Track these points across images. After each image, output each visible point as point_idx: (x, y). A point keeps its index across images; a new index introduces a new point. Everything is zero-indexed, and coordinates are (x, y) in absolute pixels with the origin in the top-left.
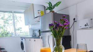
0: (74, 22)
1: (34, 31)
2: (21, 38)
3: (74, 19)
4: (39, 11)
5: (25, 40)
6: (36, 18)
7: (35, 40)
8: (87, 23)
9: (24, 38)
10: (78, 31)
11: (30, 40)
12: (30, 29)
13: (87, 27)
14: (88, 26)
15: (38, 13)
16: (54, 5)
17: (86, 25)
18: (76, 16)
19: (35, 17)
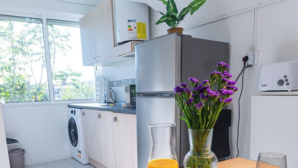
0: (245, 68)
1: (111, 84)
2: (70, 106)
3: (246, 59)
4: (130, 23)
5: (84, 114)
6: (120, 44)
7: (116, 119)
8: (285, 77)
9: (81, 108)
10: (254, 99)
11: (99, 116)
12: (97, 79)
13: (284, 87)
14: (288, 84)
15: (127, 28)
16: (185, 9)
17: (281, 83)
18: (253, 49)
19: (118, 41)
